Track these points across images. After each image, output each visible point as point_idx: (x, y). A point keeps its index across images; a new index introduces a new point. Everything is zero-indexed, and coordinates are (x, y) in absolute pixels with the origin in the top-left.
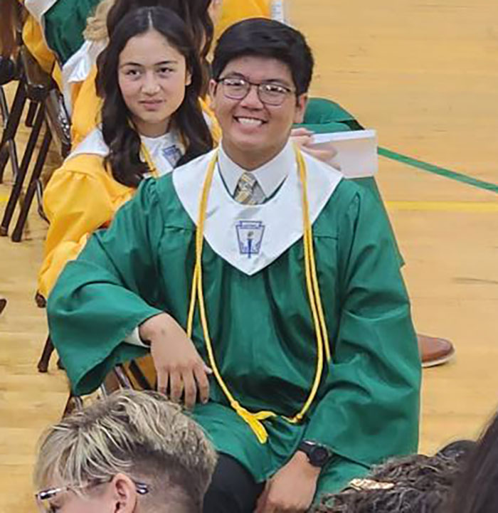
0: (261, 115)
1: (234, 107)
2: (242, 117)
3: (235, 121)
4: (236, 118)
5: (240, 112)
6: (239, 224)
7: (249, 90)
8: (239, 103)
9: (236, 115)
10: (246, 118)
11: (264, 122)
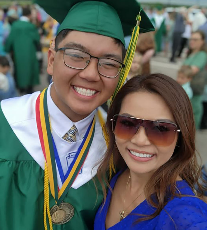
0: (97, 86)
1: (74, 77)
2: (80, 87)
3: (71, 88)
4: (73, 87)
5: (78, 82)
6: (68, 156)
7: (89, 63)
8: (78, 73)
9: (74, 84)
10: (83, 87)
11: (97, 92)
